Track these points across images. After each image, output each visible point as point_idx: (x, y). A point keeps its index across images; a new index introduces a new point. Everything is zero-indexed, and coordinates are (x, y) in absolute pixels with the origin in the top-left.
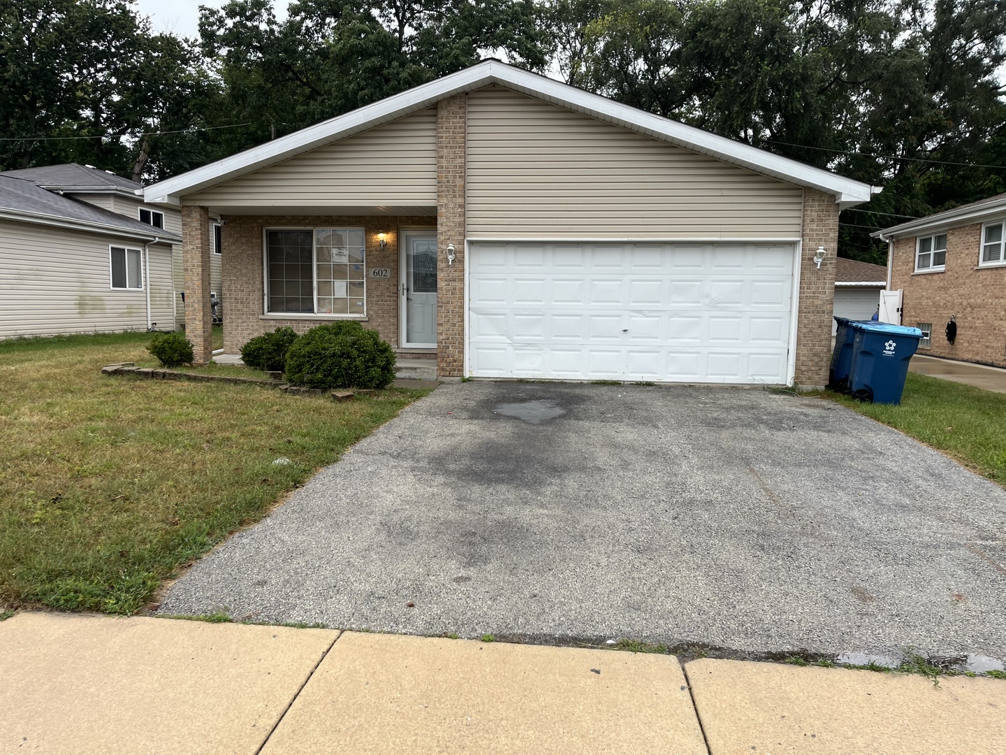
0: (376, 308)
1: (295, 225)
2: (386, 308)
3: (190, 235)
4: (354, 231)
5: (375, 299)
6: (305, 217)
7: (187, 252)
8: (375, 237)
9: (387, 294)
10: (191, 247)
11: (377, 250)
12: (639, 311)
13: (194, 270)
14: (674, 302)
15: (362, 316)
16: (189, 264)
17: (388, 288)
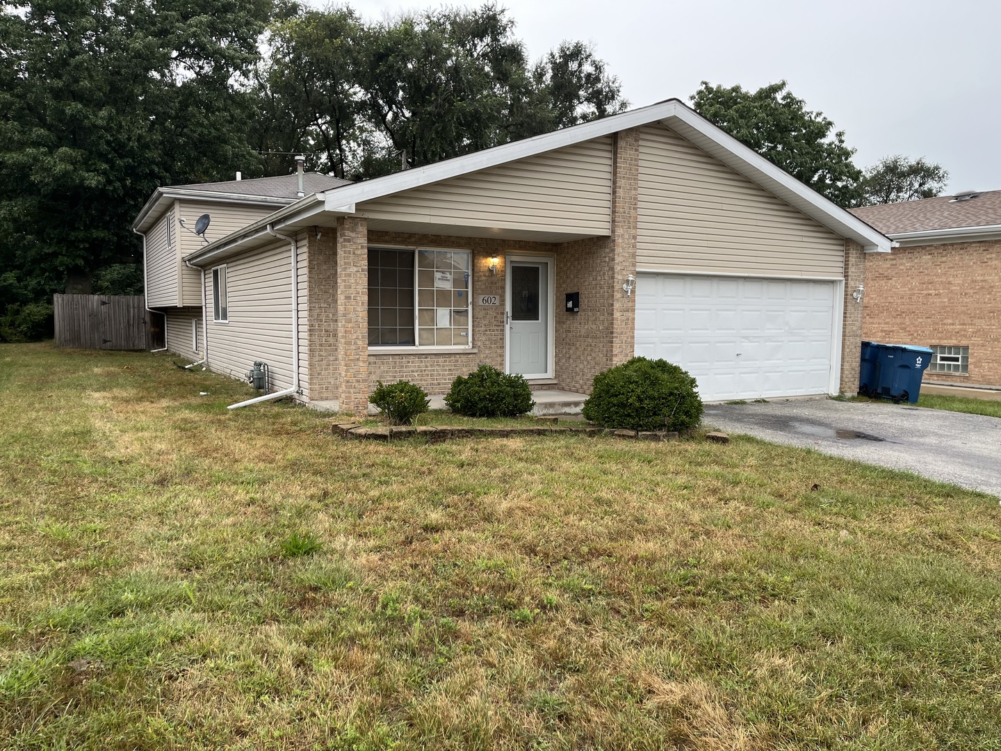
0: (484, 339)
1: (399, 243)
2: (494, 338)
3: (354, 253)
4: (459, 253)
5: (483, 329)
6: (411, 235)
7: (349, 275)
8: (484, 261)
9: (495, 323)
10: (355, 269)
11: (485, 276)
12: (746, 338)
13: (358, 298)
14: (768, 329)
15: (467, 347)
16: (352, 291)
17: (495, 317)
